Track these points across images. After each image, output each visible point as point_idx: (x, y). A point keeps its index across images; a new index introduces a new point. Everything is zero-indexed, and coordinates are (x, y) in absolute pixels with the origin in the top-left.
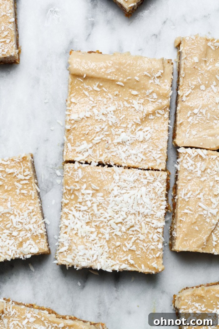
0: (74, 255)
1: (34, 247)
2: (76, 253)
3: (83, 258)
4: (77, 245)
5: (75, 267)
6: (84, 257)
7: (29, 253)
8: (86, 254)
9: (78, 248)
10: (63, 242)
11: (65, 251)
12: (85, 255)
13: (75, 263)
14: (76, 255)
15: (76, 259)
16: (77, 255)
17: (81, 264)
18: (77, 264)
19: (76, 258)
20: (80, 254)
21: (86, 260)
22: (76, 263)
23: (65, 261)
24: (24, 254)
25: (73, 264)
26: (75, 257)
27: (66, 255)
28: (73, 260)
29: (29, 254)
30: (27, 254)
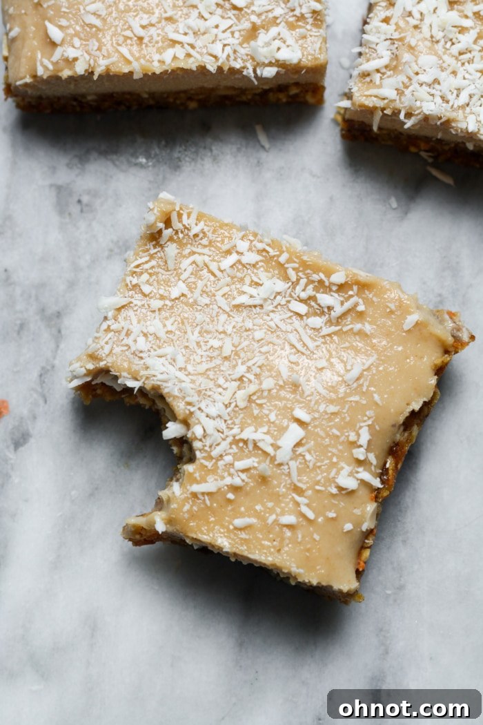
0: (406, 80)
1: (288, 46)
2: (411, 74)
3: (429, 90)
4: (416, 53)
5: (402, 116)
6: (433, 91)
7: (274, 61)
8: (439, 83)
9: (419, 62)
10: (377, 44)
11: (378, 71)
12: (437, 86)
13: (404, 104)
14: (410, 79)
15: (407, 92)
16: (413, 81)
17: (421, 107)
18: (411, 108)
19: (411, 88)
20: (422, 78)
21: (438, 100)
22: (406, 104)
23: (376, 96)
24: (258, 64)
25: (398, 105)
26: (407, 87)
27: (378, 82)
28: (400, 93)
29: (270, 64)
30: (267, 62)
